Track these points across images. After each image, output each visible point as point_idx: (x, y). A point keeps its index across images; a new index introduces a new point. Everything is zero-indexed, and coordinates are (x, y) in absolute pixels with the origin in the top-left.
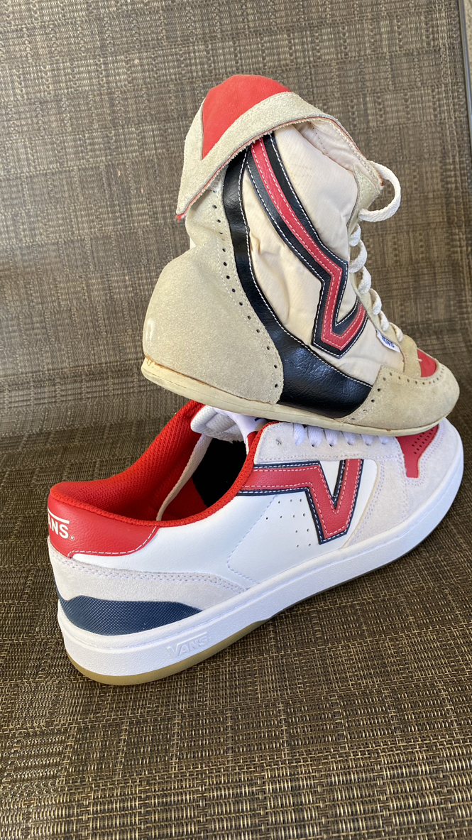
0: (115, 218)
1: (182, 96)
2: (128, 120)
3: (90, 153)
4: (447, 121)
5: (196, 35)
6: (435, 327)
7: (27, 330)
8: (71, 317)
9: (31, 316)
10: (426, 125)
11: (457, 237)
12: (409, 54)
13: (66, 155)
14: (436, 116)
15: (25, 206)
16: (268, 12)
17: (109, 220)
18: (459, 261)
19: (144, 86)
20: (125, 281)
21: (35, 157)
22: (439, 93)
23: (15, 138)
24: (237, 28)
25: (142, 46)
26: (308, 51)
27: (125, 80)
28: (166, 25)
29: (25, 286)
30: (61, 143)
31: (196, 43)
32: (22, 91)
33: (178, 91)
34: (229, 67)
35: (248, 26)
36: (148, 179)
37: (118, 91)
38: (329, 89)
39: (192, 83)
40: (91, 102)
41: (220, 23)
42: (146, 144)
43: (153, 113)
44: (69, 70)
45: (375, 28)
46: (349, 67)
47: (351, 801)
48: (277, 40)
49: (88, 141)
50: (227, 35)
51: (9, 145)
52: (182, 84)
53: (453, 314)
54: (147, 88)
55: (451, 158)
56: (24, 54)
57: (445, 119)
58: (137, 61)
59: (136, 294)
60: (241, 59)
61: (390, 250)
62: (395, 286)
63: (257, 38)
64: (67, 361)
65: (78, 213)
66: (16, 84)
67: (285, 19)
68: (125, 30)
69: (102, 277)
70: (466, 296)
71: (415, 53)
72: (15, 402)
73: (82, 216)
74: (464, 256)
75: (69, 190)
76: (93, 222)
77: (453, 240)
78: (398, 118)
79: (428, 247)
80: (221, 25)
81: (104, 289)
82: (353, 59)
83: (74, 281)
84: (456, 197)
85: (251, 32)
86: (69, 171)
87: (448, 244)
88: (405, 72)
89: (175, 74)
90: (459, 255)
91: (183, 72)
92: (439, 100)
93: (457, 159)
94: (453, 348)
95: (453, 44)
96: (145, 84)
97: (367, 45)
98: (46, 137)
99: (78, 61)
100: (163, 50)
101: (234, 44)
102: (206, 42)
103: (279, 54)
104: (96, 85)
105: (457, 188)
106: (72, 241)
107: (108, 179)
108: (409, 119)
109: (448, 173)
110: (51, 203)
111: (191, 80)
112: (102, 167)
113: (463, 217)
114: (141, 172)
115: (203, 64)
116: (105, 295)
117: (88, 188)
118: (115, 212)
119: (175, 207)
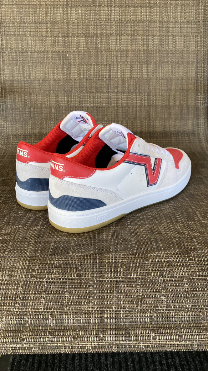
0: (63, 73)
1: (96, 27)
2: (74, 35)
3: (57, 46)
4: (200, 50)
5: (105, 4)
6: (187, 132)
7: (22, 114)
8: (41, 111)
9: (25, 108)
10: (192, 50)
11: (199, 97)
12: (188, 22)
13: (47, 45)
14: (196, 47)
15: (28, 64)
17: (61, 73)
18: (199, 106)
19: (81, 22)
20: (65, 99)
21: (35, 45)
22: (198, 39)
23: (27, 36)
24: (121, 3)
25: (82, 5)
26: (148, 16)
27: (74, 18)
29: (24, 96)
30: (45, 40)
31: (104, 7)
32: (32, 17)
33: (95, 25)
34: (116, 18)
36: (79, 59)
37: (71, 22)
38: (155, 32)
39: (101, 22)
40: (60, 25)
42: (80, 45)
43: (84, 33)
44: (53, 12)
45: (175, 10)
46: (163, 24)
47: (136, 267)
48: (136, 10)
49: (56, 41)
50: (117, 5)
51: (25, 39)
52: (97, 22)
53: (195, 127)
54: (83, 22)
55: (200, 65)
56: (35, 3)
57: (199, 49)
58: (80, 11)
59: (69, 105)
60: (121, 16)
61: (172, 99)
62: (173, 113)
63: (128, 8)
64: (38, 129)
65: (49, 69)
66: (31, 15)
67: (140, 2)
69: (56, 96)
70: (200, 121)
71: (190, 22)
72: (14, 143)
73: (51, 71)
74: (201, 105)
75: (47, 60)
76: (55, 73)
77: (197, 98)
78: (180, 46)
79: (188, 100)
81: (56, 101)
82: (165, 21)
83: (44, 96)
84: (201, 81)
85: (126, 5)
86: (48, 52)
87: (195, 99)
88: (186, 29)
89: (94, 18)
90: (200, 104)
91: (98, 18)
92: (198, 41)
93: (202, 66)
95: (205, 20)
96: (82, 21)
97: (172, 16)
98: (40, 37)
99: (56, 8)
100: (91, 8)
101: (119, 9)
102: (108, 7)
103: (136, 15)
104: (62, 19)
105: (201, 77)
106: (45, 80)
107: (63, 57)
108: (185, 47)
109: (198, 71)
110: (39, 64)
112: (61, 52)
113: (202, 89)
114: (76, 56)
115: (106, 16)
116: (56, 104)
117: (54, 60)
118: (64, 71)
119: (89, 71)
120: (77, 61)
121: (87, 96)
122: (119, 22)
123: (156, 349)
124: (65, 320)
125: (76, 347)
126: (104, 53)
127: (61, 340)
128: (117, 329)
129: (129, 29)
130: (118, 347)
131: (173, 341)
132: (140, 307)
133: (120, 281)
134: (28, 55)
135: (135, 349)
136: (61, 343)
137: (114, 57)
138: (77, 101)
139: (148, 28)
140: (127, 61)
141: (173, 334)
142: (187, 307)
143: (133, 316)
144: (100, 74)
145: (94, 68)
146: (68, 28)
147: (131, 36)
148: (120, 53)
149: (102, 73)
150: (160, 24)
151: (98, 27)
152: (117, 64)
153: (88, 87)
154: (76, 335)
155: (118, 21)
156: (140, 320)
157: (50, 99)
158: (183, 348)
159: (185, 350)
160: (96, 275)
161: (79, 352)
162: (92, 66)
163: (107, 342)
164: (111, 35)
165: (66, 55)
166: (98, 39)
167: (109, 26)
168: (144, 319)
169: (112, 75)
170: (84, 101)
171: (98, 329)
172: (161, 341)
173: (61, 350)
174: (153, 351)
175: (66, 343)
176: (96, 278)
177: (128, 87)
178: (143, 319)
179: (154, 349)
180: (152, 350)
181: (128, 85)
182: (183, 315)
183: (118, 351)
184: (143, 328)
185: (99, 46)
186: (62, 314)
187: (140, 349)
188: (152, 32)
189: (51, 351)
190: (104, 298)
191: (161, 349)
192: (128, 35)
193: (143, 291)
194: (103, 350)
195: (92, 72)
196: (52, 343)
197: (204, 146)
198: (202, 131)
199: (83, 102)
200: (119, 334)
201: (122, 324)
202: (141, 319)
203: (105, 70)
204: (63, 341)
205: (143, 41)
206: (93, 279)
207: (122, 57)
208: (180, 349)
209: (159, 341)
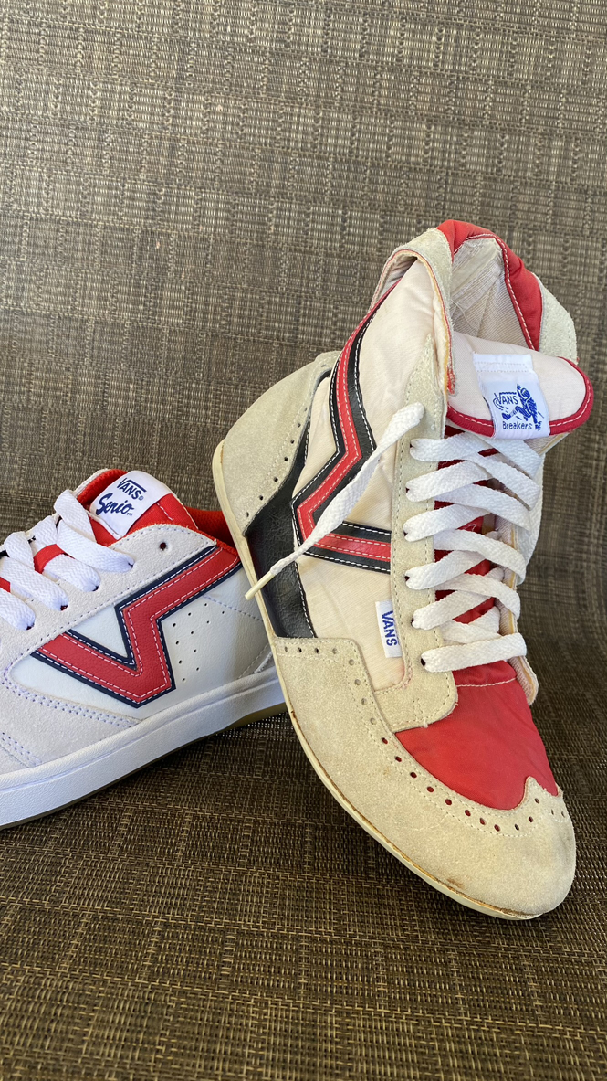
0: (136, 303)
1: (269, 166)
2: (188, 179)
5: (307, 95)
8: (39, 420)
10: (586, 287)
12: (582, 191)
13: (93, 204)
14: (600, 279)
15: (19, 256)
16: (409, 91)
18: (592, 479)
19: (220, 142)
20: (127, 390)
21: (50, 196)
23: (29, 164)
24: (363, 101)
25: (231, 90)
26: (450, 153)
27: (197, 128)
28: (270, 72)
31: (304, 106)
32: (56, 107)
33: (264, 160)
34: (340, 146)
35: (378, 101)
36: (195, 263)
37: (184, 139)
38: (466, 209)
39: (285, 154)
40: (146, 144)
41: (342, 88)
42: (204, 217)
44: (127, 97)
45: (544, 146)
46: (499, 186)
48: (411, 129)
49: (127, 193)
50: (347, 106)
51: (19, 172)
52: (272, 152)
53: (567, 549)
54: (225, 145)
56: (72, 61)
58: (219, 108)
59: (139, 412)
60: (359, 140)
63: (386, 119)
64: (17, 479)
65: (89, 284)
66: (52, 96)
67: (428, 105)
68: (214, 65)
69: (97, 377)
70: (591, 529)
71: (590, 192)
73: (92, 289)
75: (84, 250)
76: (106, 300)
77: (589, 449)
80: (343, 91)
81: (96, 394)
82: (507, 177)
83: (57, 373)
85: (380, 109)
86: (91, 225)
87: (581, 452)
88: (571, 213)
90: (594, 471)
91: (278, 137)
94: (557, 595)
96: (224, 140)
97: (530, 166)
98: (72, 174)
99: (141, 87)
100: (258, 102)
101: (354, 119)
102: (318, 107)
103: (410, 147)
104: (158, 124)
106: (70, 319)
107: (141, 249)
108: (563, 274)
109: (601, 358)
110: (55, 261)
111: (285, 150)
114: (187, 252)
115: (307, 134)
116: (95, 402)
117: (110, 255)
118: (138, 295)
119: (223, 310)
120: (188, 268)
121: (208, 392)
122: (347, 161)
126: (285, 255)
129: (380, 188)
134: (22, 227)
137: (315, 272)
138: (171, 403)
139: (446, 192)
140: (360, 295)
144: (261, 324)
145: (244, 300)
146: (172, 155)
147: (384, 211)
148: (339, 262)
149: (267, 321)
150: (485, 185)
151: (277, 166)
152: (324, 300)
153: (214, 360)
155: (344, 154)
157: (75, 383)
162: (238, 295)
164: (317, 199)
165: (153, 246)
166: (271, 207)
167: (312, 167)
169: (303, 333)
170: (195, 407)
185: (270, 229)
188: (457, 206)
192: (373, 207)
195: (236, 312)
197: (594, 622)
198: (593, 565)
199: (191, 410)
203: (280, 313)
207: (343, 275)
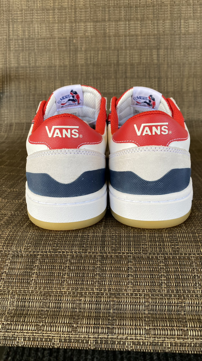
0: (70, 59)
2: (81, 20)
3: (64, 32)
9: (29, 96)
17: (67, 60)
21: (41, 31)
27: (82, 4)
29: (29, 83)
30: (52, 26)
32: (40, 5)
33: (103, 11)
34: (125, 2)
36: (86, 44)
37: (79, 8)
38: (166, 15)
40: (67, 12)
42: (87, 31)
43: (92, 18)
46: (175, 7)
49: (63, 27)
52: (105, 8)
61: (185, 85)
75: (53, 46)
76: (61, 60)
82: (177, 4)
86: (55, 38)
88: (199, 12)
89: (103, 4)
96: (90, 7)
104: (70, 5)
106: (51, 67)
107: (70, 43)
108: (198, 31)
111: (109, 7)
112: (68, 38)
114: (84, 42)
117: (61, 46)
118: (70, 57)
119: (96, 57)
120: (84, 46)
121: (94, 82)
122: (128, 7)
123: (149, 348)
124: (29, 302)
125: (39, 339)
126: (112, 38)
127: (19, 328)
128: (97, 318)
129: (139, 13)
130: (97, 343)
131: (174, 338)
132: (131, 289)
133: (107, 256)
134: (34, 42)
135: (119, 346)
136: (20, 333)
137: (122, 42)
139: (159, 11)
140: (136, 46)
141: (175, 328)
142: (195, 292)
143: (119, 301)
144: (107, 60)
145: (102, 53)
146: (75, 14)
147: (141, 20)
148: (129, 38)
149: (109, 58)
150: (171, 7)
151: (107, 12)
152: (126, 49)
153: (95, 72)
154: (40, 322)
155: (127, 5)
156: (129, 307)
157: (55, 85)
158: (188, 349)
159: (191, 352)
160: (76, 249)
161: (42, 346)
162: (100, 52)
163: (82, 335)
164: (120, 20)
165: (73, 41)
166: (107, 24)
167: (118, 11)
168: (135, 306)
169: (121, 60)
171: (71, 317)
172: (157, 337)
173: (18, 342)
174: (146, 350)
175: (26, 333)
176: (76, 252)
177: (138, 73)
178: (133, 306)
179: (147, 348)
180: (143, 348)
181: (138, 70)
182: (189, 303)
183: (96, 348)
184: (133, 317)
185: (107, 31)
186: (27, 295)
187: (127, 347)
188: (163, 15)
189: (5, 342)
190: (84, 276)
191: (157, 348)
193: (136, 269)
194: (75, 345)
195: (100, 57)
196: (8, 332)
200: (99, 323)
201: (105, 311)
202: (131, 306)
203: (113, 56)
204: (23, 330)
205: (154, 26)
206: (72, 252)
207: (131, 41)
208: (184, 349)
209: (155, 337)
